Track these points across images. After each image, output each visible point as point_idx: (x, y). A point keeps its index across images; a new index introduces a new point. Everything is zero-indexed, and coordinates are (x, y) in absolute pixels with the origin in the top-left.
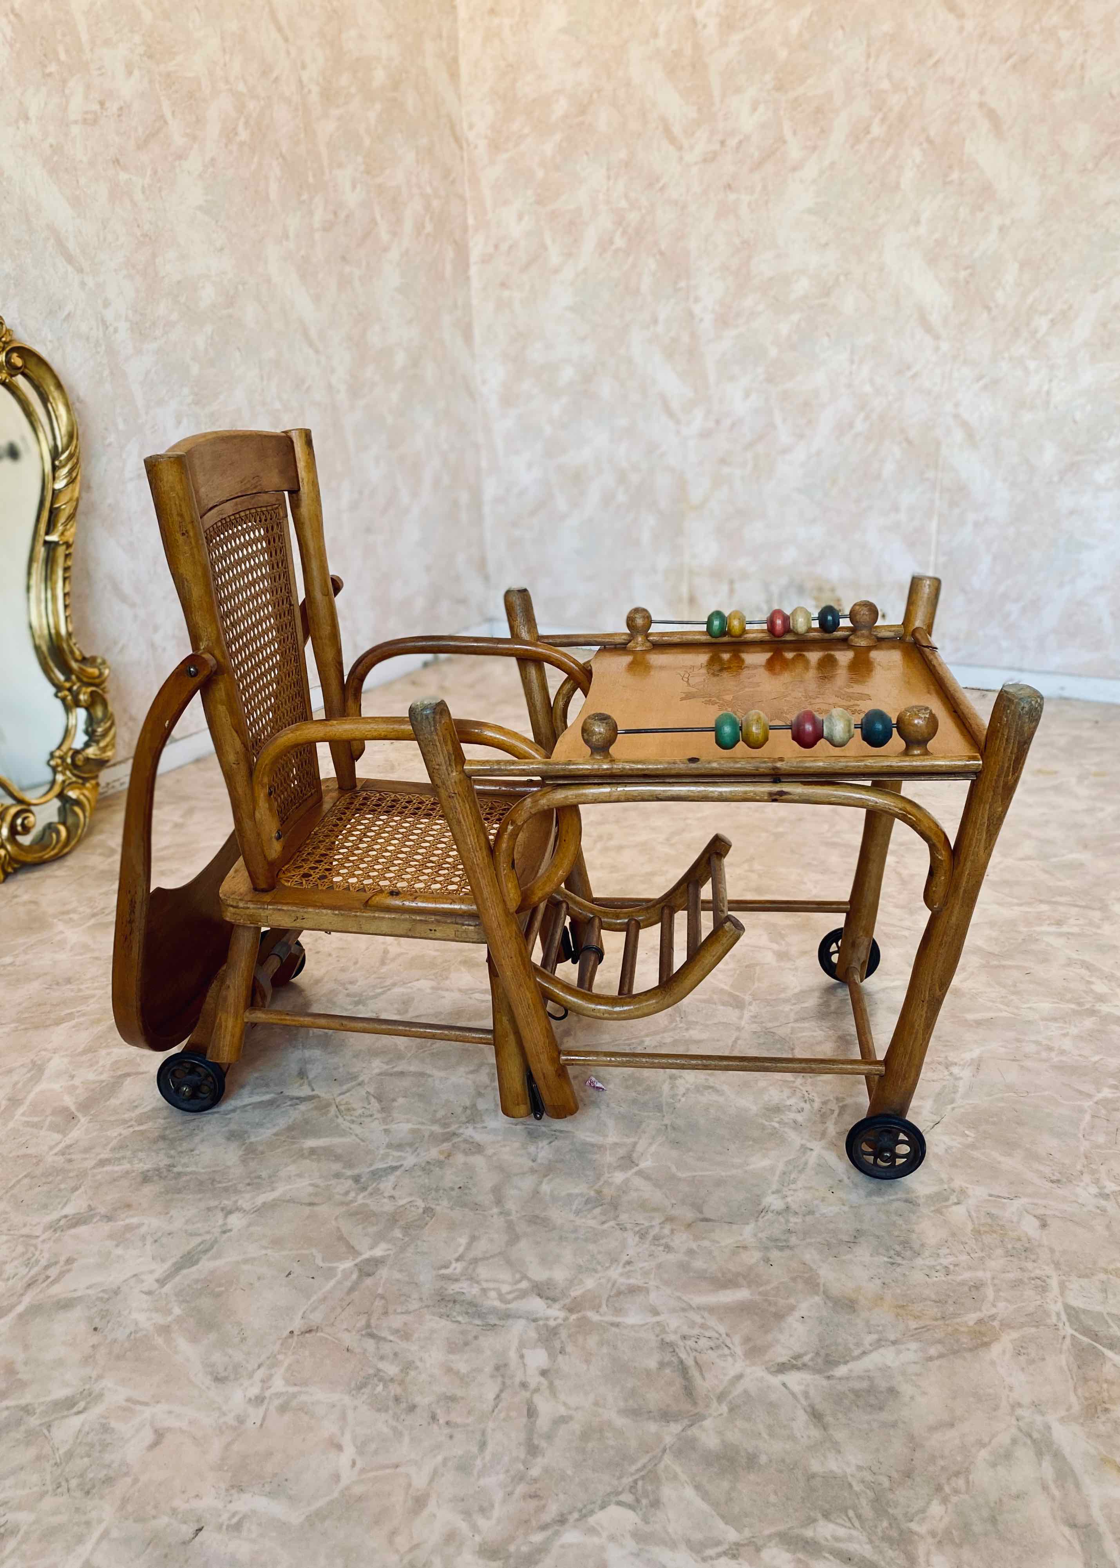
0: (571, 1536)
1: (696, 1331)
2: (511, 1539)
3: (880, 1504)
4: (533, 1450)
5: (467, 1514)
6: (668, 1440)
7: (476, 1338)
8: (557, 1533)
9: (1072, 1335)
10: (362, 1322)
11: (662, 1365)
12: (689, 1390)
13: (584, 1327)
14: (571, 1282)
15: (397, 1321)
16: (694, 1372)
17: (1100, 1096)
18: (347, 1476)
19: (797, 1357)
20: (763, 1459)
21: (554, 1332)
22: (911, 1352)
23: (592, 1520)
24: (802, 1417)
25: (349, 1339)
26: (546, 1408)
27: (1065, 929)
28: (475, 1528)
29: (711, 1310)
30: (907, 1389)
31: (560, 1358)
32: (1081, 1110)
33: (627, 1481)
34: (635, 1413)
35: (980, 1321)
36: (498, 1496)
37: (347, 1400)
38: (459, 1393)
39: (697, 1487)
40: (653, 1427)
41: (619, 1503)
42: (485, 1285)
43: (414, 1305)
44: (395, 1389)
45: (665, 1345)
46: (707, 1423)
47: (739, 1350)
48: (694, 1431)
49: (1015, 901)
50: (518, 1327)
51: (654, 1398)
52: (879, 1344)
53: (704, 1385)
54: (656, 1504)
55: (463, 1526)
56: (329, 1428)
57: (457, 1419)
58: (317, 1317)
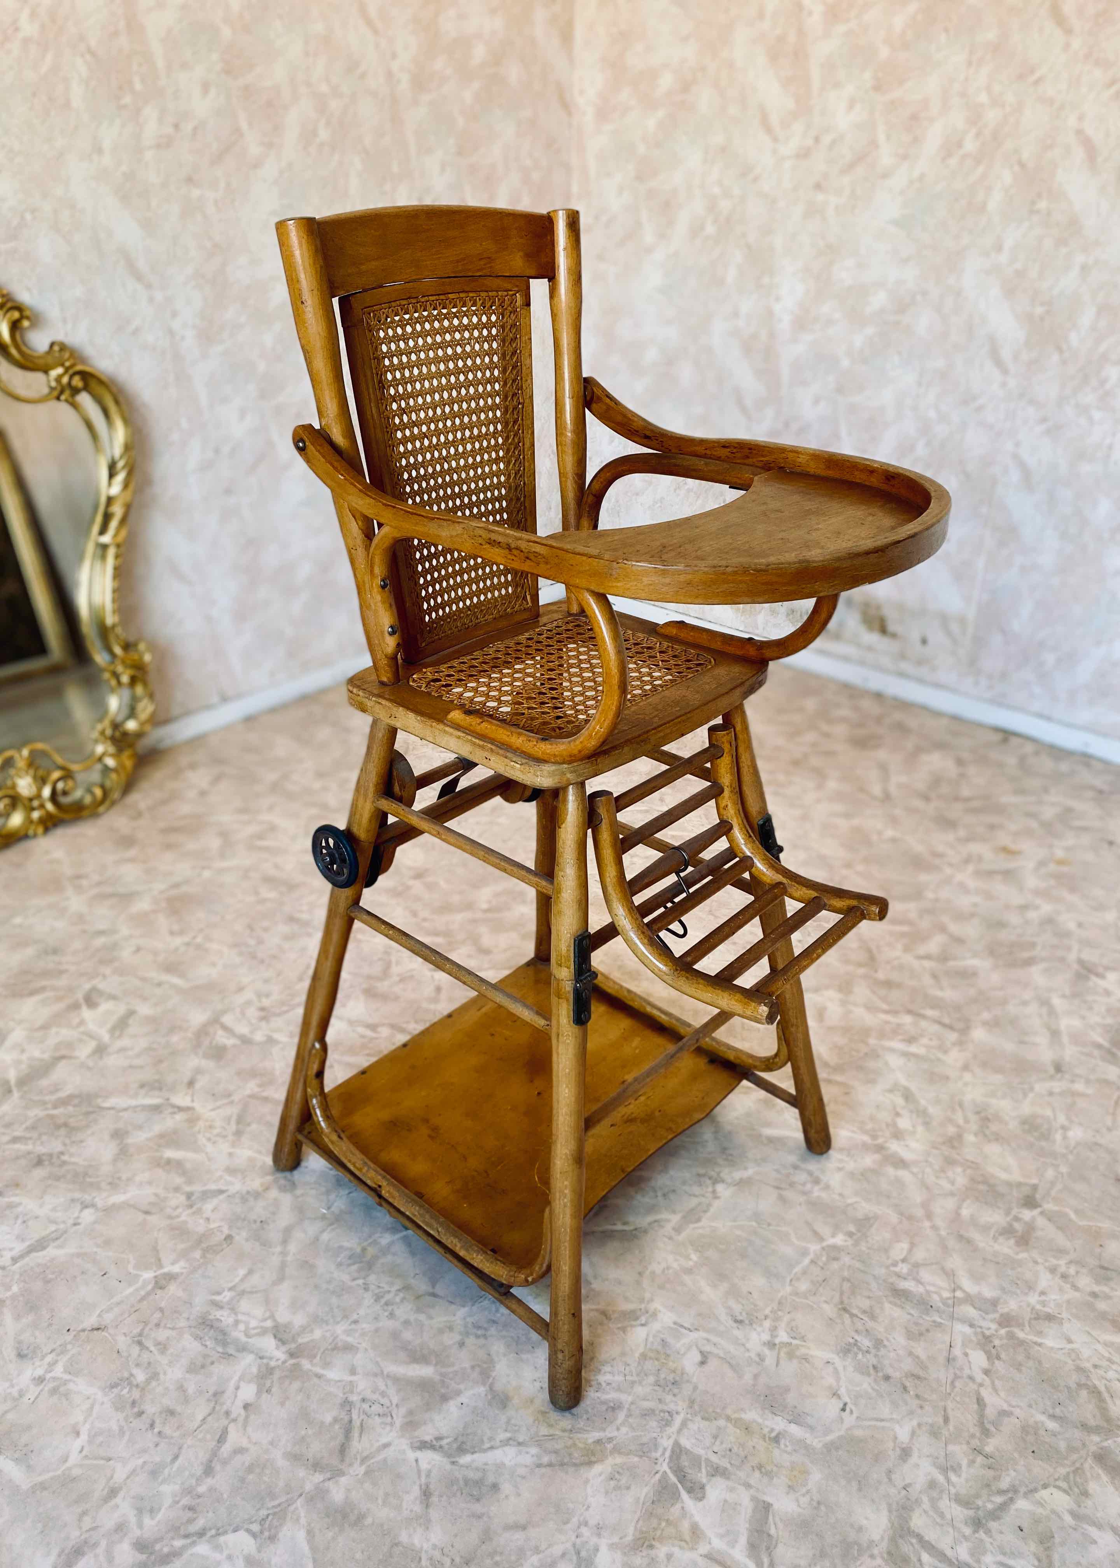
0: (202, 1548)
1: (375, 1397)
2: (161, 1539)
4: (208, 1471)
5: (140, 1511)
6: (308, 1487)
7: (212, 1363)
8: (194, 1543)
9: (665, 1472)
10: (136, 1331)
11: (336, 1420)
12: (343, 1448)
13: (295, 1373)
14: (304, 1329)
15: (162, 1335)
16: (356, 1434)
17: (831, 1241)
18: (74, 1458)
19: (439, 1439)
20: (369, 1521)
21: (270, 1371)
22: (529, 1456)
23: (222, 1539)
24: (416, 1491)
25: (122, 1342)
26: (234, 1437)
27: (913, 1049)
28: (140, 1526)
29: (396, 1380)
30: (506, 1488)
31: (265, 1396)
32: (804, 1253)
33: (263, 1513)
34: (295, 1458)
35: (598, 1442)
36: (168, 1502)
37: (100, 1395)
38: (179, 1409)
39: (310, 1533)
40: (302, 1473)
41: (248, 1531)
42: (240, 1317)
43: (182, 1323)
44: (136, 1394)
45: (347, 1405)
46: (343, 1480)
47: (398, 1422)
48: (330, 1485)
49: (885, 1007)
50: (248, 1361)
51: (316, 1448)
52: (506, 1443)
53: (357, 1445)
54: (273, 1538)
55: (133, 1520)
56: (77, 1416)
57: (167, 1431)
58: (108, 1318)
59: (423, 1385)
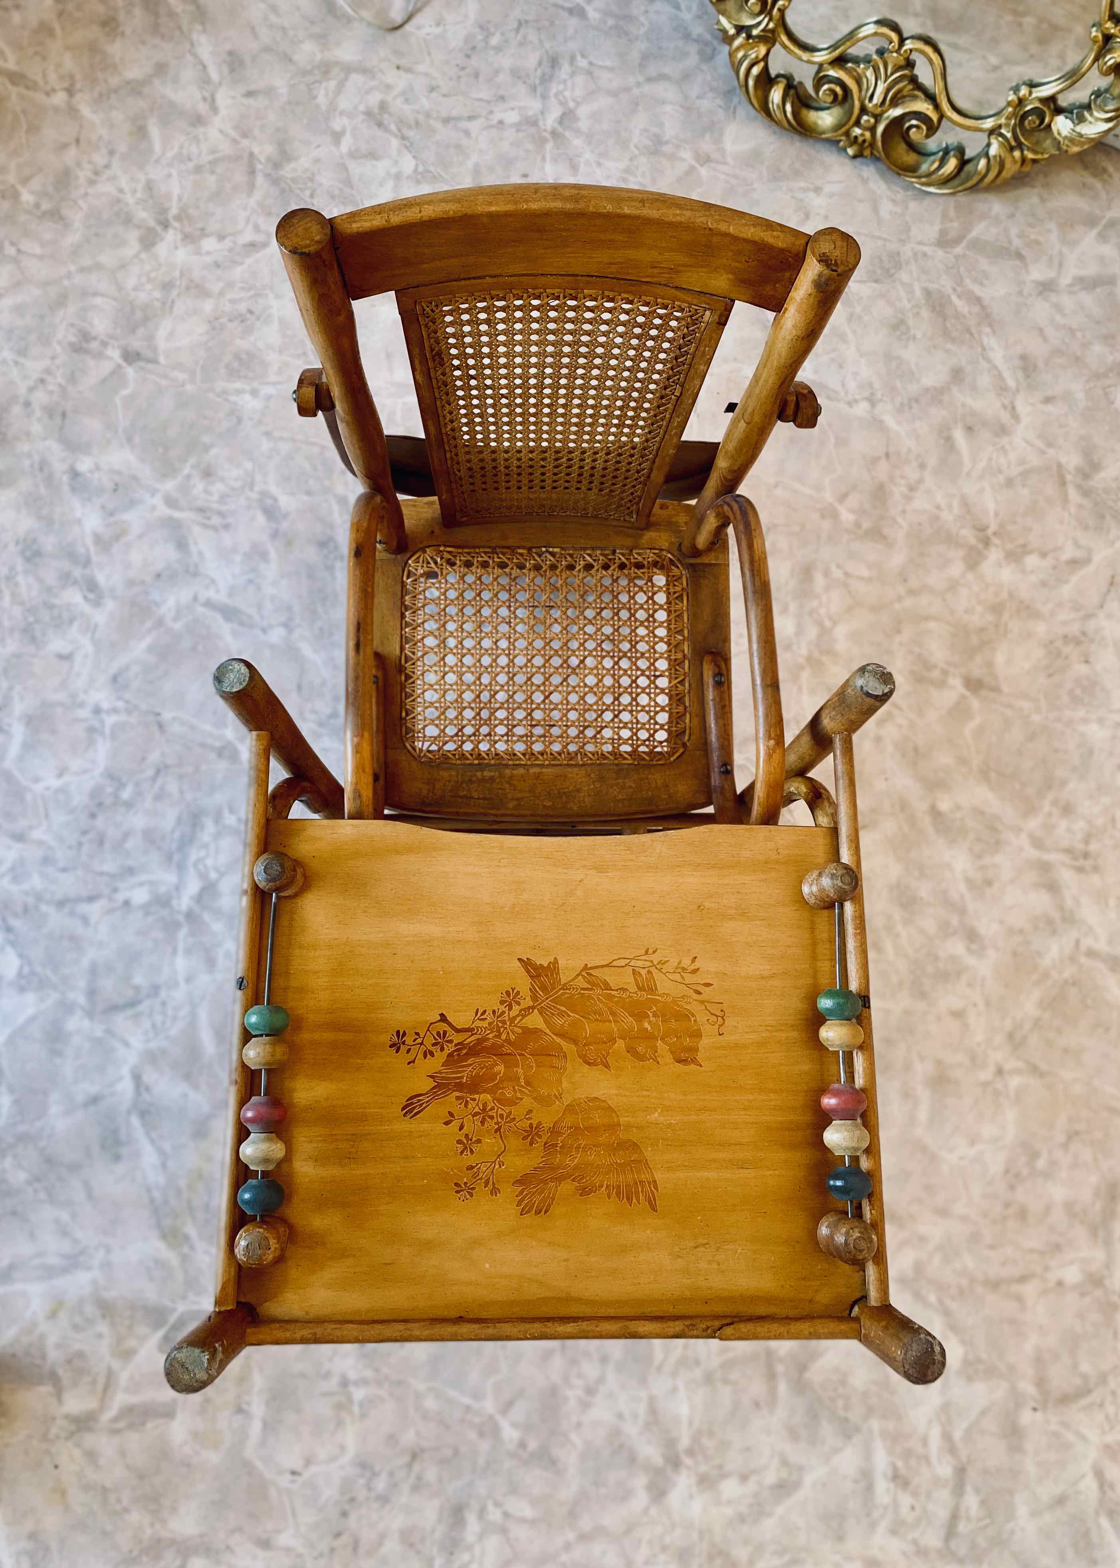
1: (170, 1012)
3: (23, 1138)
4: (61, 904)
5: (12, 869)
6: (71, 995)
7: (159, 848)
9: (175, 1310)
10: (169, 762)
11: (137, 989)
12: (114, 1008)
13: (171, 927)
14: (218, 912)
15: (172, 787)
16: (130, 1012)
17: (504, 1424)
18: (38, 788)
19: (148, 1089)
20: (58, 1061)
21: (168, 904)
22: (155, 1177)
23: (8, 949)
24: (95, 1090)
25: (154, 757)
26: (94, 910)
29: (193, 1023)
30: (120, 1168)
31: (142, 912)
32: (478, 1395)
33: (38, 969)
34: (93, 971)
35: (186, 1238)
36: (26, 886)
37: (98, 771)
38: (107, 846)
40: (82, 984)
41: (22, 966)
44: (110, 800)
45: (155, 990)
46: (86, 1023)
47: (153, 1045)
48: (79, 1013)
50: (170, 878)
51: (108, 985)
52: (161, 1152)
53: (120, 1021)
54: (22, 990)
57: (85, 849)
58: (176, 728)
59: (194, 1051)
